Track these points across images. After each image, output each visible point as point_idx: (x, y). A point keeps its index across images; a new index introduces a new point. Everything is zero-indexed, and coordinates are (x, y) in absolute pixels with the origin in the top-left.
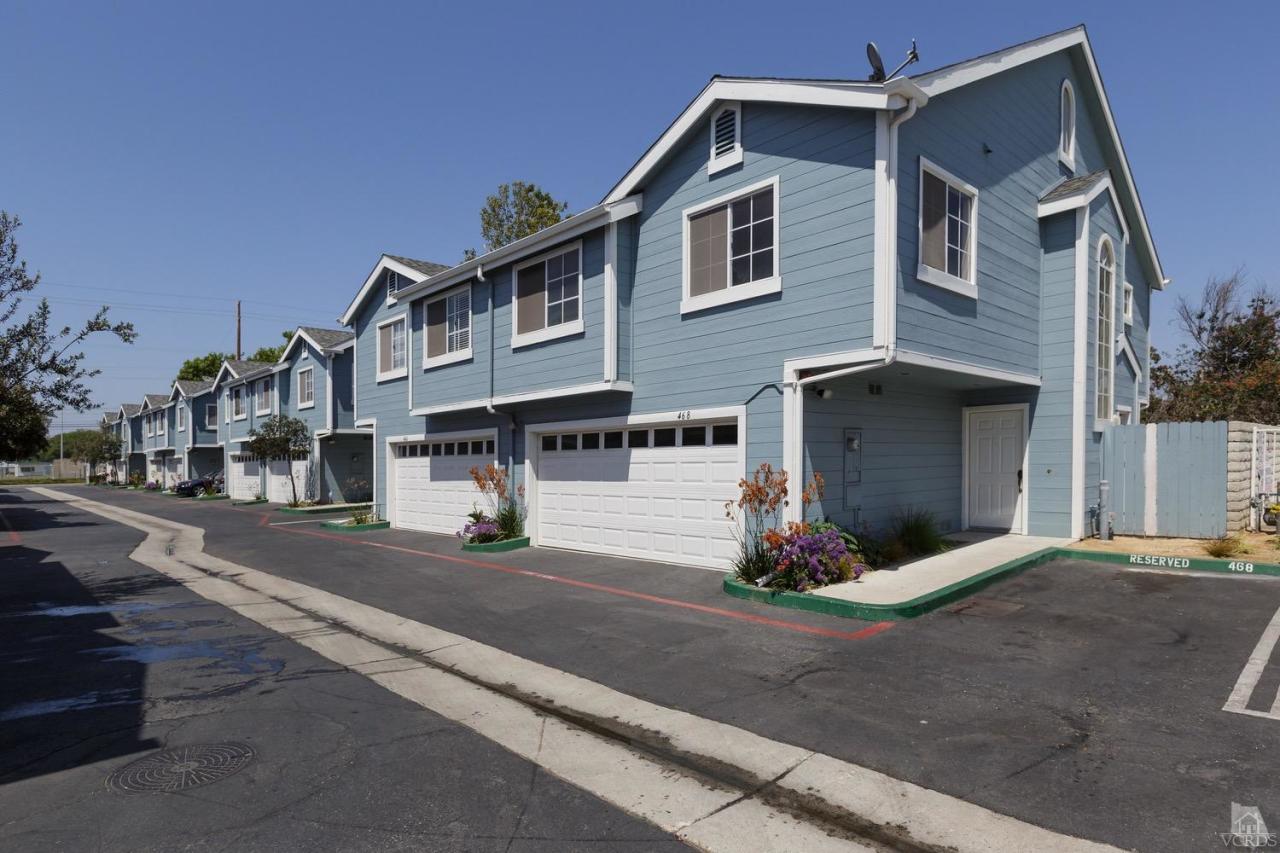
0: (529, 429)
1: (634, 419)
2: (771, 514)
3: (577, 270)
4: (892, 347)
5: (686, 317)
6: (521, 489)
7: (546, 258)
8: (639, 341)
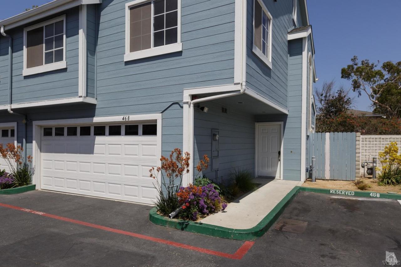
0: (35, 123)
1: (97, 120)
2: (179, 177)
3: (62, 32)
4: (244, 84)
5: (127, 63)
6: (30, 158)
7: (44, 24)
8: (100, 76)
